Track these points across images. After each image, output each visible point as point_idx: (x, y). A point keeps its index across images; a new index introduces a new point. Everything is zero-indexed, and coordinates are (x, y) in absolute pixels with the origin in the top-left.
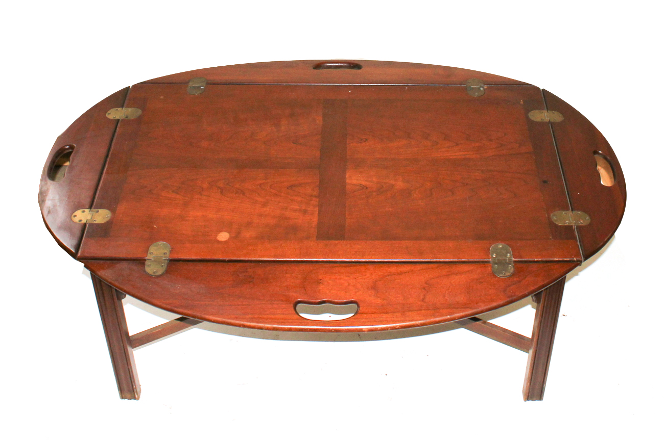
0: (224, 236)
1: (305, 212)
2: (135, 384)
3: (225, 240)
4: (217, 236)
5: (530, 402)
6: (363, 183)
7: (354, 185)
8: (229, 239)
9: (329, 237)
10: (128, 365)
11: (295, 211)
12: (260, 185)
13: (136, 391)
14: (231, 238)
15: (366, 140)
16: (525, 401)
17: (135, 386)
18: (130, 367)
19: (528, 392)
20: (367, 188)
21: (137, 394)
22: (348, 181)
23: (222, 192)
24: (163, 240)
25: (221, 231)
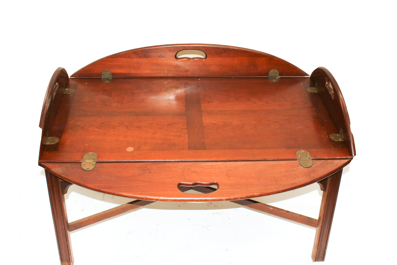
0: (130, 149)
1: (180, 136)
2: (71, 255)
3: (131, 151)
4: (126, 149)
5: (317, 262)
6: (214, 122)
7: (209, 123)
8: (133, 151)
9: (197, 149)
10: (67, 242)
11: (173, 136)
12: (150, 124)
13: (71, 260)
14: (135, 150)
15: (212, 102)
16: (314, 262)
17: (71, 257)
18: (68, 244)
19: (316, 255)
20: (216, 124)
21: (72, 263)
22: (204, 121)
23: (127, 128)
24: (91, 151)
25: (128, 147)
